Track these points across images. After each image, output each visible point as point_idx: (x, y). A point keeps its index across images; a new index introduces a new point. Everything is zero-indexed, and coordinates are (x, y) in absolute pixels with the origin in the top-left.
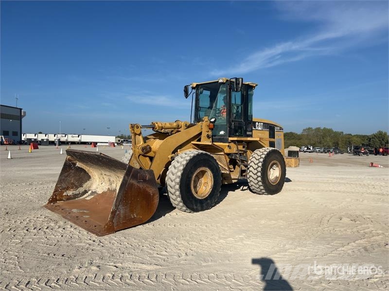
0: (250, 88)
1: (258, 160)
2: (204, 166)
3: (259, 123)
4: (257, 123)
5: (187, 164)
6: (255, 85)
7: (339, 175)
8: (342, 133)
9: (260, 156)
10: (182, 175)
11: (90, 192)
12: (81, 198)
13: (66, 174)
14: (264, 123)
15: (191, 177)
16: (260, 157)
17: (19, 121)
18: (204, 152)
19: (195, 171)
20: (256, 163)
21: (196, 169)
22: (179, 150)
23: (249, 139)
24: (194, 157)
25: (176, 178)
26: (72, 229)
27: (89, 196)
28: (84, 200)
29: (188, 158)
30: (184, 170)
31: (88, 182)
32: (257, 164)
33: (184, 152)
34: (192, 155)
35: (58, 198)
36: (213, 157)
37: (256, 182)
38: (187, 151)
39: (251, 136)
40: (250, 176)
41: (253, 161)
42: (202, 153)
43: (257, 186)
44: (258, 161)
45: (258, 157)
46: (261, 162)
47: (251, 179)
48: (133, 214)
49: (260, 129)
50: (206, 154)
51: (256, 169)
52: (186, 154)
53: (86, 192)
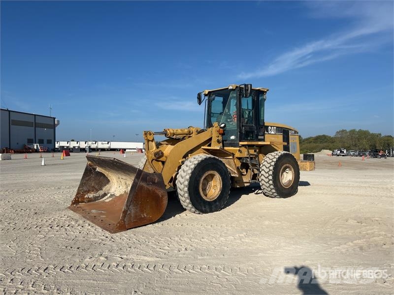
0: (261, 93)
1: (270, 163)
2: (213, 170)
3: (271, 127)
4: (270, 127)
5: (195, 168)
6: (266, 90)
7: (364, 179)
8: (380, 134)
9: (272, 159)
10: (190, 178)
11: (109, 195)
12: (101, 200)
13: (87, 178)
14: (277, 127)
15: (199, 180)
16: (271, 161)
17: (53, 130)
18: (212, 156)
19: (203, 174)
20: (267, 167)
21: (204, 173)
22: (189, 155)
23: (260, 143)
24: (202, 161)
25: (185, 181)
26: (89, 227)
27: (108, 198)
28: (103, 202)
29: (196, 162)
30: (193, 173)
31: (107, 185)
32: (269, 168)
33: (194, 156)
34: (200, 159)
35: (80, 200)
36: (221, 161)
37: (268, 185)
38: (196, 156)
39: (263, 140)
40: (262, 180)
41: (264, 165)
42: (210, 158)
43: (269, 189)
44: (269, 165)
45: (269, 161)
46: (272, 166)
47: (263, 182)
48: (143, 214)
49: (273, 133)
50: (214, 158)
51: (268, 172)
52: (194, 158)
53: (105, 195)
